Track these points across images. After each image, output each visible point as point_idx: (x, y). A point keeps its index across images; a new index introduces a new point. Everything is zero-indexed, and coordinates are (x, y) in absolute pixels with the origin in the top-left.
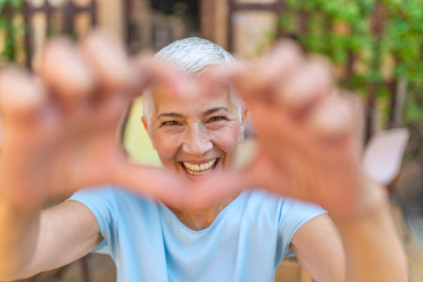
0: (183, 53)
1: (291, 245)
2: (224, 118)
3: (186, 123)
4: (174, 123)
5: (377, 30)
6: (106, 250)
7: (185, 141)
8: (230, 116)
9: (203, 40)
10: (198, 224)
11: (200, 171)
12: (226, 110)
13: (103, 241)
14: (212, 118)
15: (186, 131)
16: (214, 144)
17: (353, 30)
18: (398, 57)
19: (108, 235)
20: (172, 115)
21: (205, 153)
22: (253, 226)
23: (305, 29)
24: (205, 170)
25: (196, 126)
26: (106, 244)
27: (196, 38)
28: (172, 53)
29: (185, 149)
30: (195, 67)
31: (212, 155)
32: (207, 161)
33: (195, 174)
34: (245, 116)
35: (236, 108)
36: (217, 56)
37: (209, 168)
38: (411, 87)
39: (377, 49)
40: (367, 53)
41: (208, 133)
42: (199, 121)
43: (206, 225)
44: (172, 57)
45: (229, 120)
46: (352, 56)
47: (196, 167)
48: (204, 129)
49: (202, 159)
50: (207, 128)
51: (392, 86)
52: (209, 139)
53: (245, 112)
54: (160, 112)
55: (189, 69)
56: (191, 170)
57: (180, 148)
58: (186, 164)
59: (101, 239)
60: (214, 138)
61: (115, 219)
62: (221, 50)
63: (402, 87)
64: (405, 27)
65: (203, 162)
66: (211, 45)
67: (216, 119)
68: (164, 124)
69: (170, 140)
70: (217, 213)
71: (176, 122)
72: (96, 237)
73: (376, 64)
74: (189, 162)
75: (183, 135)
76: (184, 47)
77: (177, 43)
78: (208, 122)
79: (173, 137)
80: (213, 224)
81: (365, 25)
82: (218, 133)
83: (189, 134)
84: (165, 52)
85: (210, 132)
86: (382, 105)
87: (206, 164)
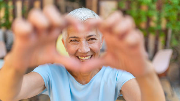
0: (79, 13)
1: (121, 91)
2: (95, 39)
3: (80, 41)
4: (75, 40)
5: (159, 8)
6: (46, 93)
7: (79, 48)
8: (97, 39)
9: (87, 9)
10: (84, 82)
11: (85, 60)
12: (96, 36)
13: (46, 89)
14: (90, 39)
15: (80, 44)
16: (91, 49)
17: (149, 8)
18: (168, 20)
19: (47, 86)
20: (74, 37)
21: (87, 53)
22: (106, 83)
23: (129, 8)
24: (87, 59)
25: (84, 42)
26: (47, 90)
27: (84, 8)
28: (74, 14)
29: (79, 51)
30: (84, 18)
31: (90, 54)
32: (88, 56)
33: (83, 61)
34: (103, 39)
35: (99, 35)
36: (93, 15)
37: (89, 59)
38: (173, 32)
39: (159, 16)
40: (155, 18)
41: (89, 45)
42: (85, 40)
43: (87, 83)
44: (75, 15)
45: (97, 40)
46: (149, 19)
47: (84, 58)
48: (87, 43)
49: (86, 55)
50: (88, 43)
51: (166, 31)
52: (89, 47)
53: (103, 38)
54: (70, 36)
55: (81, 19)
56: (81, 60)
57: (77, 50)
58: (80, 57)
59: (45, 88)
60: (91, 47)
61: (51, 79)
62: (94, 13)
63: (170, 32)
64: (171, 7)
65: (87, 56)
66: (90, 11)
67: (92, 39)
68: (71, 41)
69: (73, 47)
70: (91, 77)
71: (76, 40)
72: (43, 87)
73: (159, 22)
74: (81, 56)
75: (78, 45)
76: (80, 11)
77: (77, 10)
78: (88, 40)
79: (75, 46)
80: (90, 82)
81: (154, 6)
82: (92, 45)
83: (81, 45)
84: (72, 13)
85: (89, 44)
86: (162, 39)
87: (88, 57)
